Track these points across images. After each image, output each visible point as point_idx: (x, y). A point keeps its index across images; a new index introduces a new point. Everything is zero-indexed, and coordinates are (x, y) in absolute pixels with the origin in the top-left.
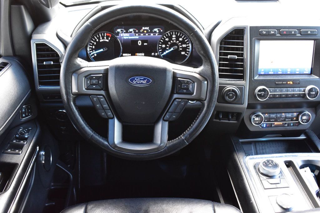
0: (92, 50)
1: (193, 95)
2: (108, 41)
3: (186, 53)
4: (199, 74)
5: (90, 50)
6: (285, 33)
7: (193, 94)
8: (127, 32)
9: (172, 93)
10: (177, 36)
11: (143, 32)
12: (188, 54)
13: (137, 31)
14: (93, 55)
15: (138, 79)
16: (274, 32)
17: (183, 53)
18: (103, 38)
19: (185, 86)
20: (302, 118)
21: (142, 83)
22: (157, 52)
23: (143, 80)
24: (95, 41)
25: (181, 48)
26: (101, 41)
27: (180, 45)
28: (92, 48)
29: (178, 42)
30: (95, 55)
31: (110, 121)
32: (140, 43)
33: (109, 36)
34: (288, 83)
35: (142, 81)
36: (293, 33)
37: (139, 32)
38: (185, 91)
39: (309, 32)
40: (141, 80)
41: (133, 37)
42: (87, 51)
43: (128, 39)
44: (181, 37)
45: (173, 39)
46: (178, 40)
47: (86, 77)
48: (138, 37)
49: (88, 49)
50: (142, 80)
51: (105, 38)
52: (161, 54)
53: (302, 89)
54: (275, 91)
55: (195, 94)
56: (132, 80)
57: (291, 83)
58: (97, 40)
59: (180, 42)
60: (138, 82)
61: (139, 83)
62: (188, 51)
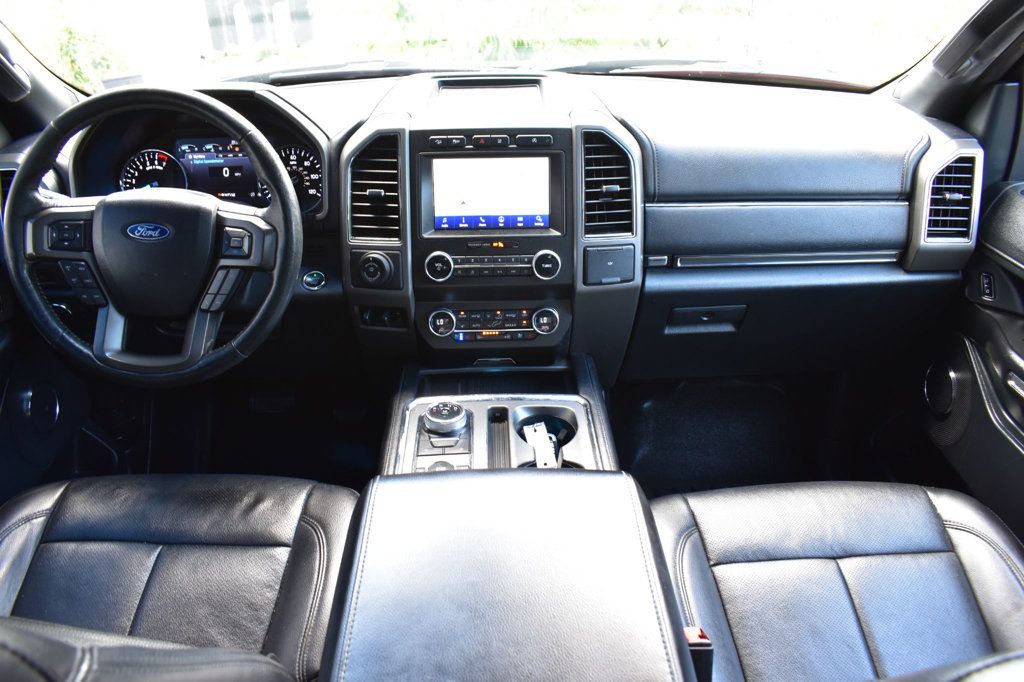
2: (161, 168)
3: (318, 191)
4: (263, 218)
6: (482, 141)
8: (200, 151)
10: (298, 156)
11: (232, 151)
13: (220, 148)
16: (458, 141)
17: (312, 192)
18: (152, 164)
20: (538, 321)
21: (151, 236)
23: (153, 230)
24: (137, 169)
25: (307, 181)
26: (148, 169)
27: (306, 175)
28: (130, 184)
29: (301, 169)
32: (226, 173)
33: (163, 160)
34: (495, 244)
35: (150, 232)
36: (500, 141)
37: (225, 152)
39: (534, 140)
40: (148, 229)
41: (213, 161)
43: (204, 164)
44: (308, 159)
45: (291, 163)
46: (303, 165)
47: (50, 225)
48: (222, 161)
49: (122, 186)
51: (156, 162)
53: (526, 257)
54: (468, 261)
56: (133, 232)
57: (501, 245)
58: (141, 168)
59: (306, 168)
60: (143, 234)
61: (146, 237)
62: (323, 188)
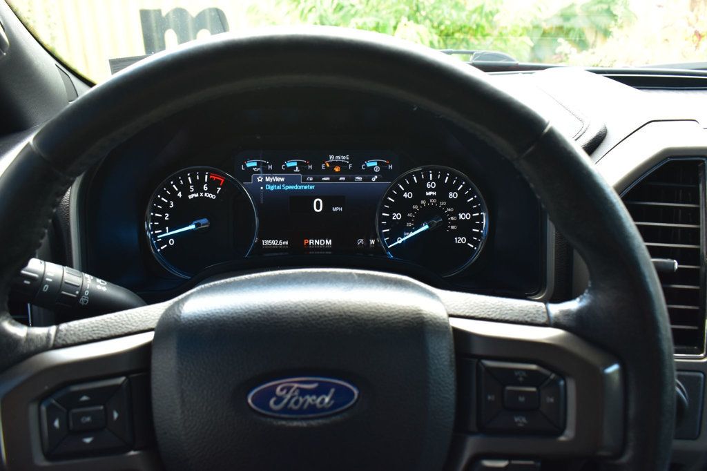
0: (162, 225)
1: (562, 438)
2: (213, 196)
3: (470, 240)
5: (154, 228)
7: (561, 432)
8: (277, 171)
9: (461, 430)
10: (440, 183)
11: (329, 171)
12: (476, 244)
13: (310, 167)
14: (165, 240)
17: (460, 240)
18: (198, 189)
19: (522, 399)
21: (312, 408)
22: (374, 238)
23: (316, 392)
24: (173, 196)
25: (453, 223)
26: (191, 197)
27: (451, 214)
28: (161, 220)
29: (442, 203)
30: (172, 242)
32: (318, 205)
33: (217, 183)
35: (310, 399)
37: (318, 173)
38: (520, 420)
41: (297, 187)
42: (142, 232)
43: (282, 191)
44: (454, 189)
45: (428, 194)
46: (446, 198)
48: (312, 187)
49: (148, 225)
51: (205, 188)
52: (390, 242)
55: (568, 435)
58: (180, 195)
59: (451, 203)
60: (292, 404)
61: (301, 411)
62: (478, 235)
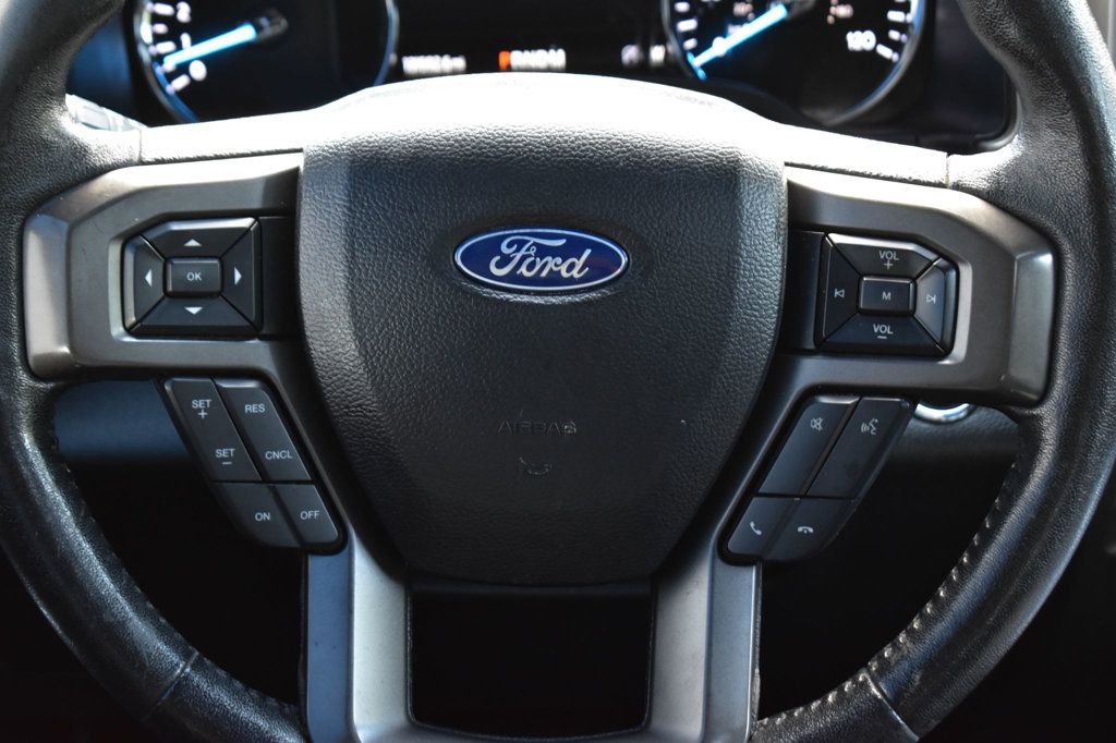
0: (174, 31)
1: (947, 362)
3: (882, 39)
4: (992, 196)
5: (158, 38)
7: (947, 350)
9: (787, 348)
12: (896, 46)
14: (183, 69)
15: (521, 244)
17: (860, 40)
19: (887, 296)
21: (554, 279)
22: (662, 41)
23: (563, 253)
28: (170, 21)
30: (199, 71)
31: (319, 569)
35: (552, 263)
38: (883, 331)
40: (543, 252)
42: (132, 42)
47: (128, 239)
49: (145, 30)
50: (554, 252)
52: (696, 52)
55: (960, 349)
56: (478, 258)
60: (523, 270)
61: (534, 280)
62: (902, 27)
